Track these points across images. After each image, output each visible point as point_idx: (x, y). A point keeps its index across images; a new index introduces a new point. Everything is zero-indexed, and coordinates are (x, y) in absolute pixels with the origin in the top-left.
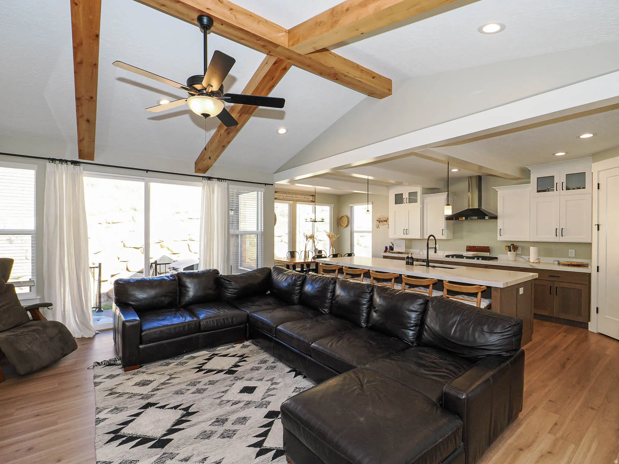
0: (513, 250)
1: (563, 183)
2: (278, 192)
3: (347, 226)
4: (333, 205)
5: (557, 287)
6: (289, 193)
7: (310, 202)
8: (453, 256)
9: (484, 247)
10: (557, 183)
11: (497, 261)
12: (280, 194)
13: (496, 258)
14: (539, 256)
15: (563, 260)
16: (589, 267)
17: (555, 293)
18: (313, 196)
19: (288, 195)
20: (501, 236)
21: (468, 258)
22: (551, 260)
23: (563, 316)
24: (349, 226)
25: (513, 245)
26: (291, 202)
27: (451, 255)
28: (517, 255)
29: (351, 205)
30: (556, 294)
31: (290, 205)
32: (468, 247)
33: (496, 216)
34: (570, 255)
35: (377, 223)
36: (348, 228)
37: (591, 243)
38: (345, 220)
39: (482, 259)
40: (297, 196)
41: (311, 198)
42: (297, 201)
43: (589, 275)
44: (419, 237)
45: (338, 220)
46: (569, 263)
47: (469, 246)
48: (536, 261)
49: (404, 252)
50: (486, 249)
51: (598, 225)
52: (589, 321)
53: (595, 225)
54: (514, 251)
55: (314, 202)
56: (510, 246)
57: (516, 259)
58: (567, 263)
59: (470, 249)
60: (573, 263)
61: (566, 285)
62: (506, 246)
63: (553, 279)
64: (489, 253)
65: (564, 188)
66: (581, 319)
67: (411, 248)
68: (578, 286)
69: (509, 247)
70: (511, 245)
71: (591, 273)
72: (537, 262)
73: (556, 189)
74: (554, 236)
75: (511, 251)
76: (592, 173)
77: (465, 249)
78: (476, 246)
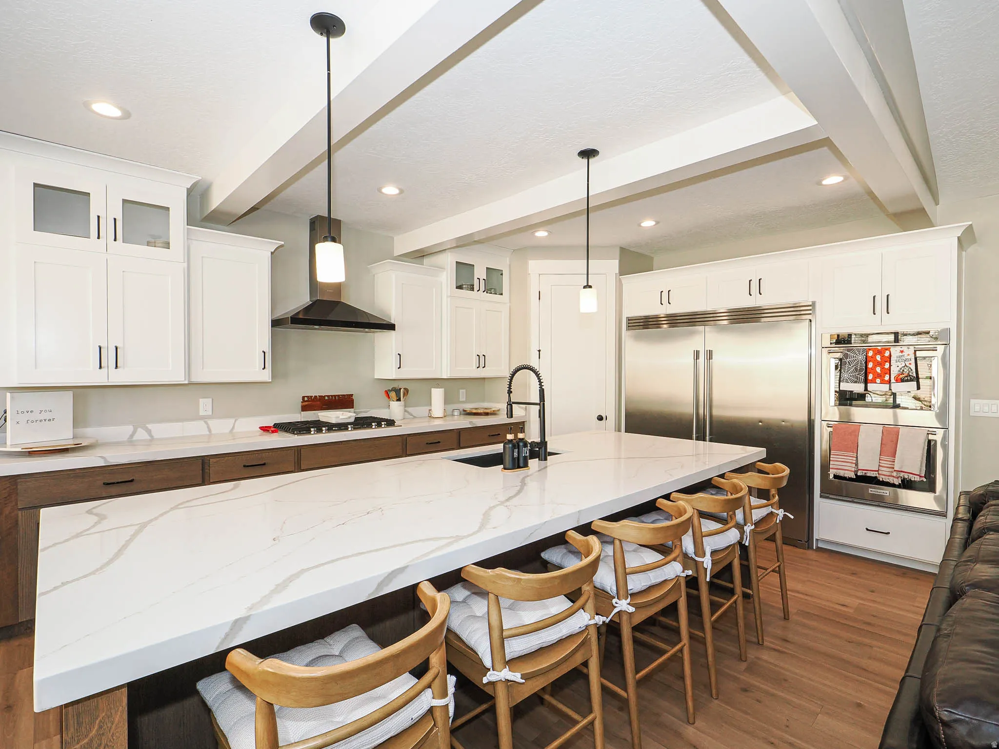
1: (483, 280)
9: (342, 395)
20: (399, 368)
32: (306, 399)
47: (308, 397)
51: (539, 351)
59: (310, 403)
60: (479, 411)
71: (525, 422)
73: (476, 287)
74: (475, 367)
75: (400, 401)
76: (529, 274)
77: (299, 403)
78: (325, 396)
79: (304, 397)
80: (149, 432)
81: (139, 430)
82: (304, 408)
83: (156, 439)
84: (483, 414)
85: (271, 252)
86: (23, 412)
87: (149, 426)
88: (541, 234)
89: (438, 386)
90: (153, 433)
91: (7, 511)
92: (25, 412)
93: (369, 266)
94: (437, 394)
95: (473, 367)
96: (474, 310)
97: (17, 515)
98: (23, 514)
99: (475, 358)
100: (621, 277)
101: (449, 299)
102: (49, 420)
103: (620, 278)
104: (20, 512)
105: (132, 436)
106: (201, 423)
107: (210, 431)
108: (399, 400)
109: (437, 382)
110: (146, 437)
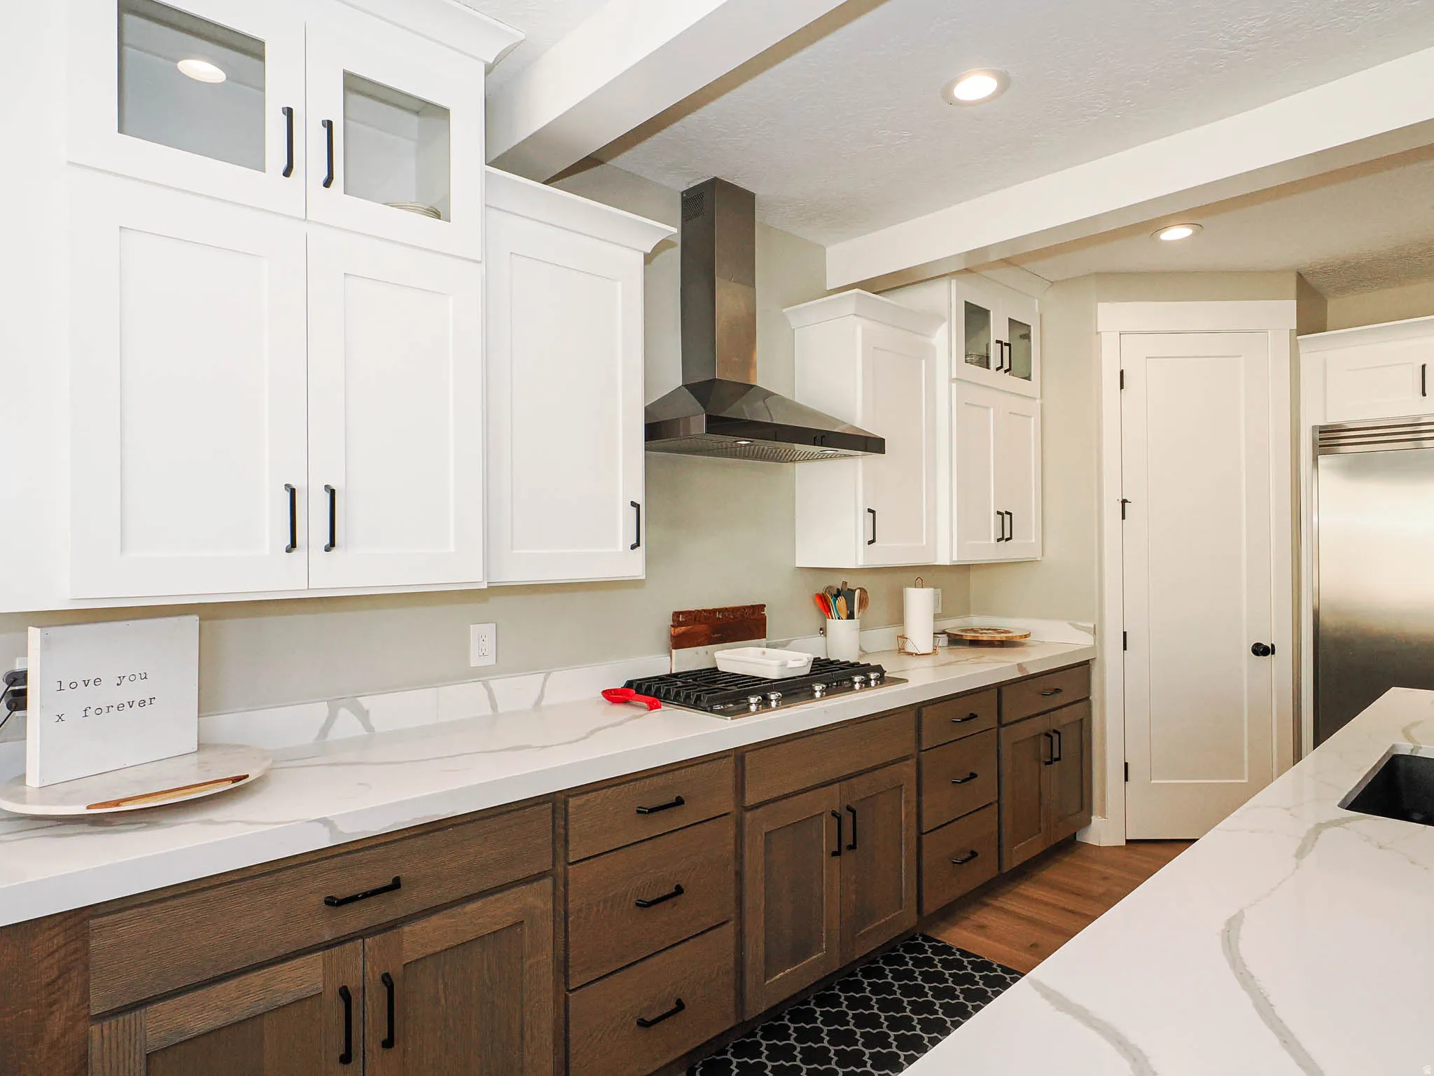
1: (1005, 345)
10: (996, 342)
20: (869, 543)
32: (681, 618)
44: (471, 575)
51: (1123, 503)
73: (994, 361)
74: (993, 540)
75: (858, 618)
76: (1098, 333)
77: (665, 631)
79: (677, 614)
80: (364, 715)
81: (343, 712)
82: (679, 642)
83: (380, 733)
84: (996, 643)
85: (646, 256)
86: (73, 686)
87: (365, 702)
88: (1177, 233)
89: (920, 583)
90: (374, 720)
91: (56, 1025)
92: (81, 684)
93: (784, 310)
94: (920, 602)
95: (989, 538)
96: (992, 410)
97: (87, 1038)
98: (106, 1032)
99: (994, 520)
100: (1299, 337)
101: (954, 385)
102: (142, 703)
103: (1297, 340)
104: (95, 1029)
105: (324, 731)
107: (494, 707)
108: (851, 616)
109: (922, 574)
110: (360, 731)
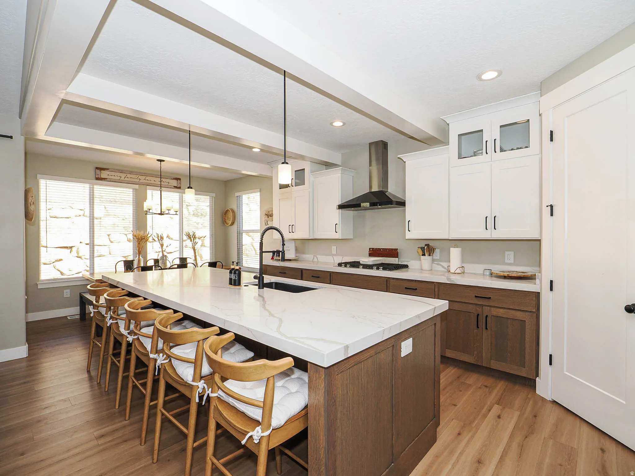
0: (428, 253)
1: (495, 140)
2: (108, 169)
3: (233, 223)
4: (214, 195)
5: (487, 316)
6: (131, 173)
7: (173, 188)
8: (346, 264)
9: (391, 249)
10: (486, 141)
11: (407, 271)
12: (113, 173)
13: (406, 266)
14: (463, 261)
15: (498, 269)
16: (537, 281)
17: (484, 328)
18: (177, 179)
19: (129, 176)
20: (410, 231)
21: (366, 266)
22: (479, 268)
23: (496, 365)
24: (236, 223)
25: (428, 245)
26: (137, 187)
27: (343, 263)
28: (433, 260)
29: (237, 194)
30: (486, 329)
31: (135, 190)
33: (403, 199)
34: (507, 261)
35: (265, 218)
36: (235, 227)
37: (540, 240)
38: (230, 215)
39: (384, 269)
40: (148, 178)
41: (174, 183)
42: (148, 185)
43: (537, 295)
45: (223, 215)
46: (506, 274)
47: (372, 248)
48: (458, 271)
49: (294, 258)
50: (393, 253)
51: (552, 207)
52: (537, 375)
53: (547, 206)
54: (429, 255)
55: (180, 188)
56: (424, 247)
57: (432, 267)
58: (502, 274)
59: (374, 252)
60: (511, 274)
61: (501, 312)
62: (418, 247)
63: (480, 302)
64: (398, 258)
65: (498, 149)
66: (523, 373)
67: (304, 253)
68: (519, 315)
69: (423, 249)
70: (426, 245)
71: (539, 293)
72: (460, 272)
73: (485, 151)
75: (425, 256)
77: (367, 252)
78: (381, 249)
79: (370, 249)
80: (317, 258)
82: (371, 255)
83: (320, 262)
84: (516, 278)
89: (456, 246)
105: (313, 259)
106: (331, 257)
